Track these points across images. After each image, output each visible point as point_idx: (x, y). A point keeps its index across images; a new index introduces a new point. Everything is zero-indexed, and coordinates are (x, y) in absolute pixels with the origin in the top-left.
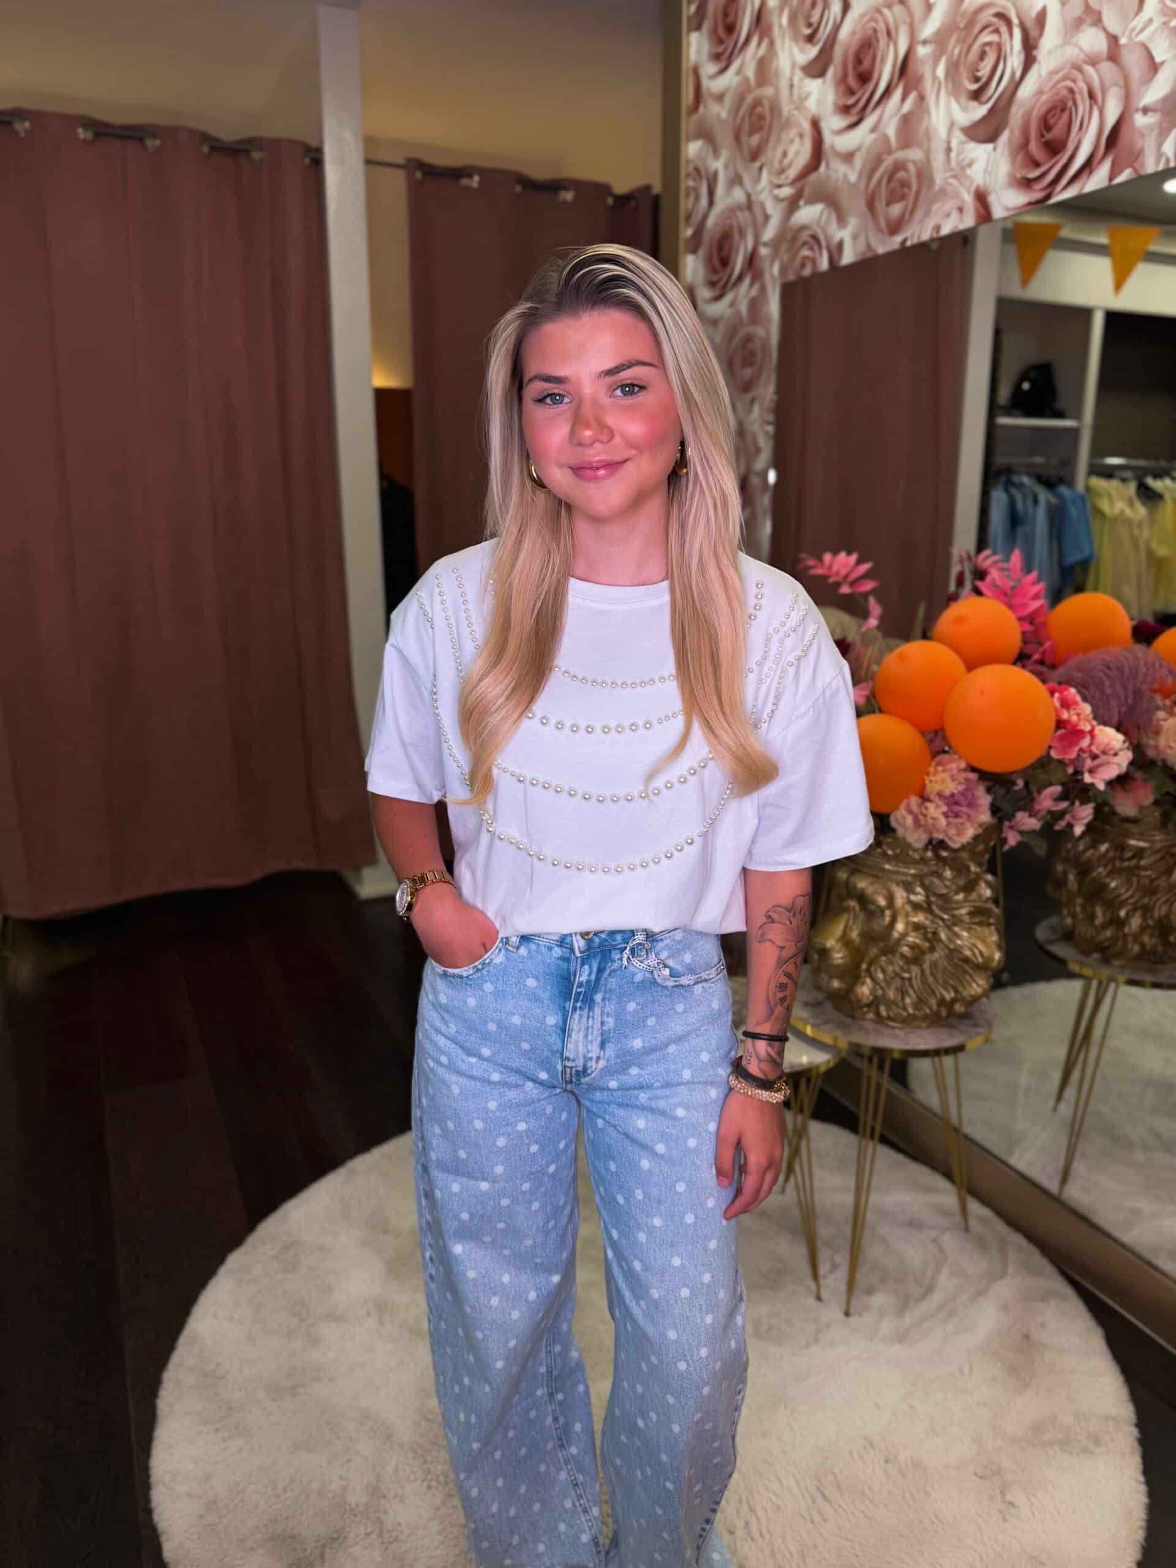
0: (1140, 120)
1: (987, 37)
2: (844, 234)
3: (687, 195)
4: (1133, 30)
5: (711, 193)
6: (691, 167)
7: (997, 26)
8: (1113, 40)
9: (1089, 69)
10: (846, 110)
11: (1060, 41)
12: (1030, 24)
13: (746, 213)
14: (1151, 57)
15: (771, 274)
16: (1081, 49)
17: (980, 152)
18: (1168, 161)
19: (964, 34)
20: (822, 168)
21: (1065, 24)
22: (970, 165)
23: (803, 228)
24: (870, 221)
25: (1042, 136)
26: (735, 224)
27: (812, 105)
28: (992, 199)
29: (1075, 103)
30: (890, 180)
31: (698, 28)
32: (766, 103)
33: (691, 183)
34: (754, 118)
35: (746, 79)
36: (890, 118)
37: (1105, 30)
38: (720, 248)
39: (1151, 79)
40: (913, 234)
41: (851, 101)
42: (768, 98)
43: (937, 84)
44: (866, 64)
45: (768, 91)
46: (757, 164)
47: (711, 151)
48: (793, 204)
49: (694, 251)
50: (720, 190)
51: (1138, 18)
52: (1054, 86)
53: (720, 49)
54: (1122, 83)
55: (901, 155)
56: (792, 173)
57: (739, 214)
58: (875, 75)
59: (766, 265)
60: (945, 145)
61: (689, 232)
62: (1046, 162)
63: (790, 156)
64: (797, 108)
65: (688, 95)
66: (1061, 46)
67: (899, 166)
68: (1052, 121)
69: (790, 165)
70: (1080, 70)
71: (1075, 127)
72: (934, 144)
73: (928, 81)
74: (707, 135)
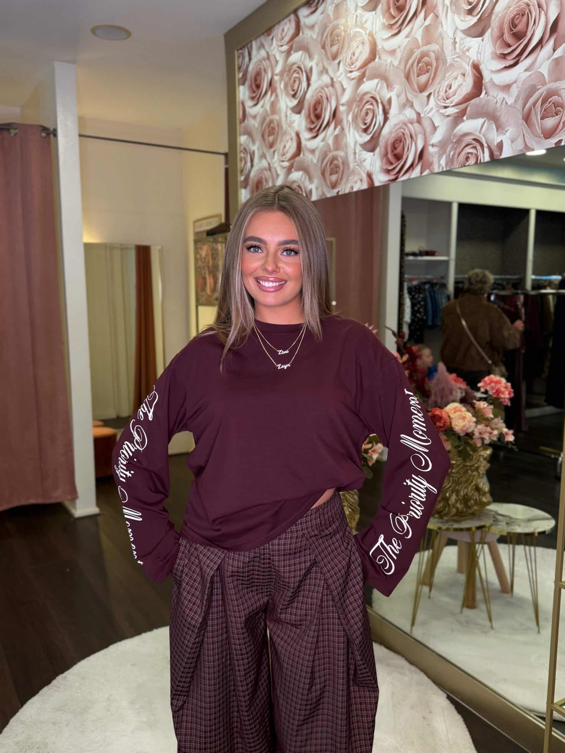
0: (431, 150)
1: (368, 106)
2: (312, 186)
3: (241, 161)
4: (426, 111)
5: (252, 161)
6: (242, 147)
7: (372, 102)
8: (418, 114)
9: (410, 125)
10: (311, 130)
11: (398, 113)
12: (385, 103)
13: (268, 172)
14: (434, 124)
16: (406, 117)
17: (368, 156)
18: (443, 168)
19: (359, 103)
20: (301, 155)
21: (399, 104)
22: (364, 161)
23: (294, 182)
24: (323, 182)
25: (393, 152)
26: (263, 176)
27: (295, 125)
28: (374, 177)
29: (405, 139)
30: (331, 163)
31: (243, 84)
32: (275, 122)
33: (242, 155)
34: (270, 129)
35: (266, 110)
36: (330, 136)
37: (415, 110)
38: (257, 186)
39: (434, 133)
40: (342, 190)
41: (313, 126)
42: (277, 121)
43: (349, 123)
44: (318, 111)
45: (276, 117)
46: (272, 150)
47: (251, 141)
48: (289, 170)
49: (245, 187)
50: (256, 160)
51: (427, 107)
52: (396, 131)
53: (254, 95)
54: (423, 133)
55: (335, 153)
56: (289, 156)
57: (265, 172)
58: (323, 117)
60: (353, 151)
61: (242, 178)
62: (395, 163)
63: (287, 147)
64: (289, 126)
65: (239, 114)
66: (399, 114)
67: (334, 158)
68: (397, 146)
69: (287, 152)
70: (406, 125)
71: (406, 150)
72: (349, 150)
73: (345, 122)
74: (249, 134)
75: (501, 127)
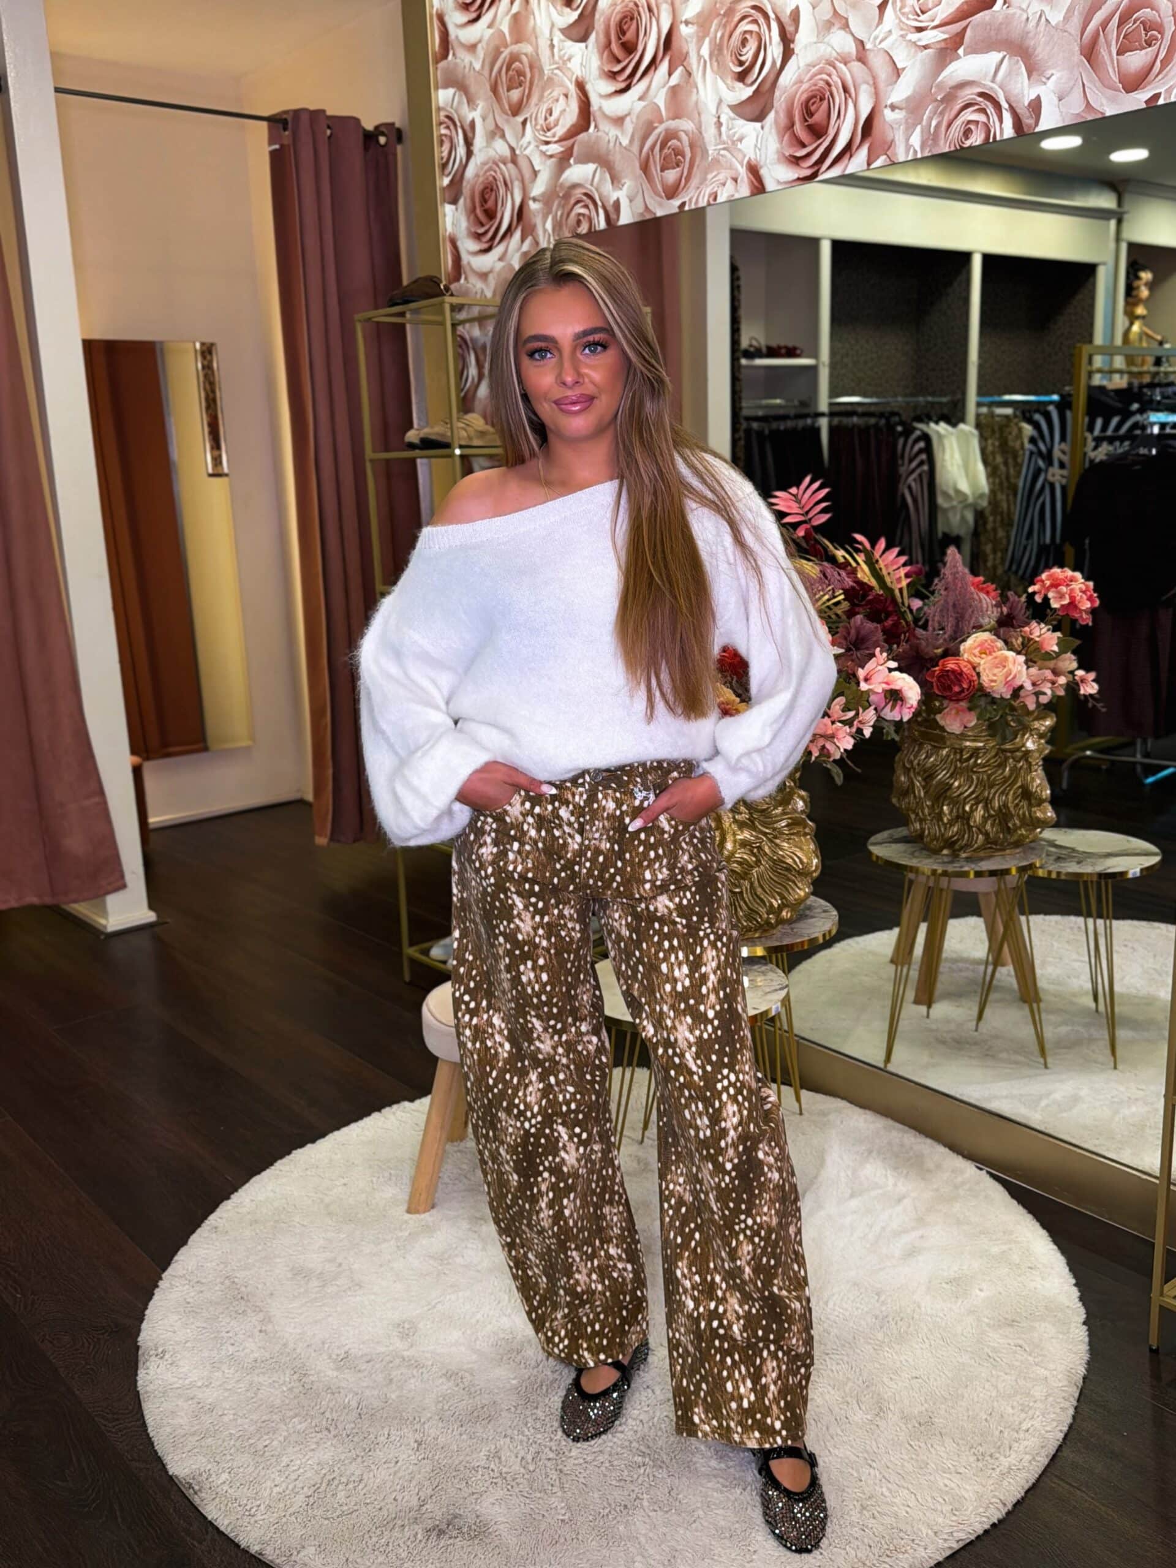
0: (889, 115)
1: (745, 26)
2: (620, 195)
3: (441, 143)
4: (876, 38)
5: (469, 143)
6: (442, 114)
7: (756, 17)
8: (862, 42)
9: (841, 66)
10: (613, 75)
11: (815, 39)
12: (786, 20)
13: (510, 166)
14: (894, 63)
15: (545, 230)
16: (833, 48)
17: (751, 129)
18: (915, 152)
19: (724, 20)
20: (592, 129)
21: (817, 25)
22: (741, 140)
23: (575, 186)
24: (646, 185)
25: (805, 120)
26: (500, 177)
27: (575, 67)
28: (763, 172)
29: (832, 95)
30: (663, 146)
32: (524, 59)
33: (444, 131)
34: (510, 73)
35: (501, 34)
36: (659, 89)
37: (852, 34)
38: (484, 200)
39: (896, 81)
40: (690, 200)
41: (616, 68)
42: (528, 57)
43: (702, 61)
44: (629, 35)
45: (526, 48)
46: (520, 119)
47: (465, 101)
48: (563, 161)
49: (454, 201)
50: (479, 142)
51: (879, 29)
52: (810, 79)
54: (871, 82)
55: (672, 124)
56: (560, 131)
57: (502, 166)
58: (640, 48)
59: (538, 221)
60: (715, 120)
61: (446, 181)
62: (810, 144)
63: (555, 114)
64: (558, 68)
65: (434, 41)
66: (816, 43)
67: (671, 135)
68: (813, 108)
69: (556, 125)
70: (835, 68)
71: (834, 116)
72: (704, 118)
73: (693, 59)
74: (461, 86)
75: (1037, 70)
